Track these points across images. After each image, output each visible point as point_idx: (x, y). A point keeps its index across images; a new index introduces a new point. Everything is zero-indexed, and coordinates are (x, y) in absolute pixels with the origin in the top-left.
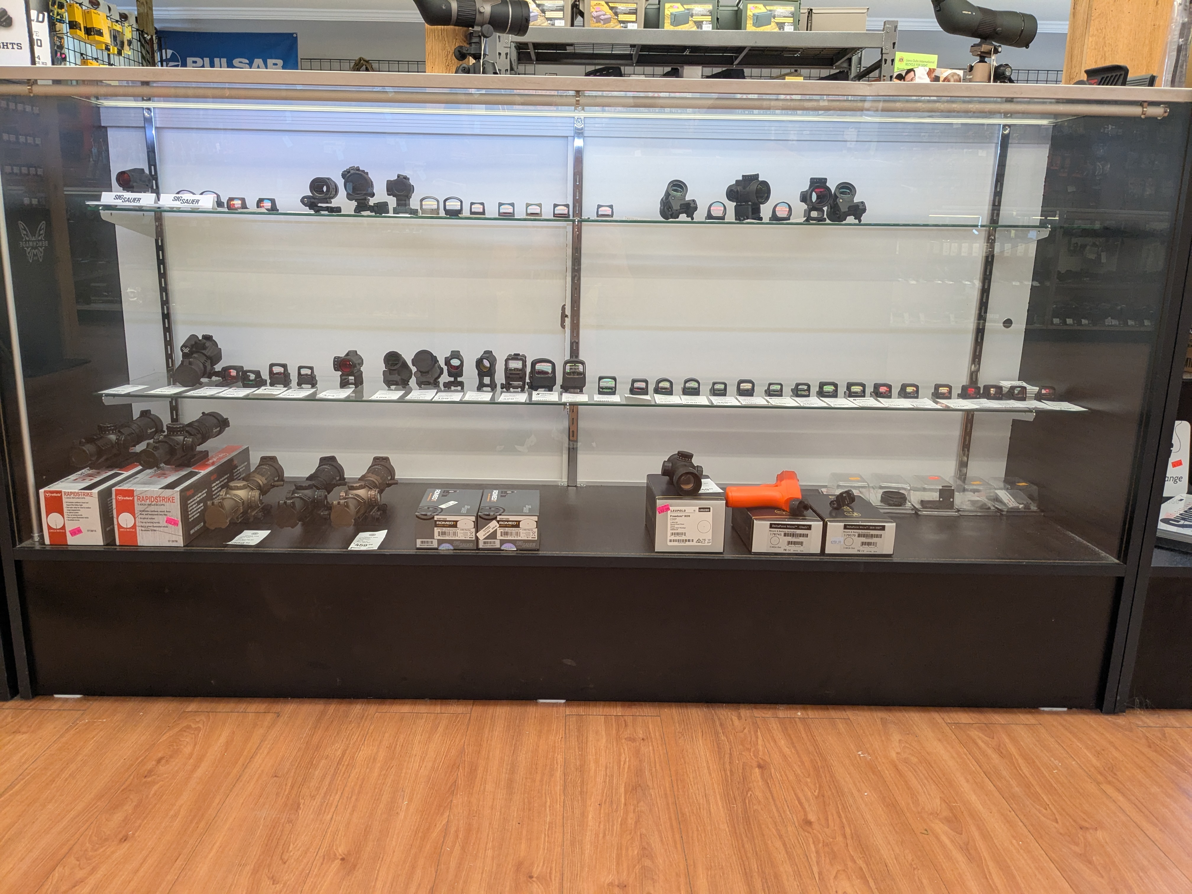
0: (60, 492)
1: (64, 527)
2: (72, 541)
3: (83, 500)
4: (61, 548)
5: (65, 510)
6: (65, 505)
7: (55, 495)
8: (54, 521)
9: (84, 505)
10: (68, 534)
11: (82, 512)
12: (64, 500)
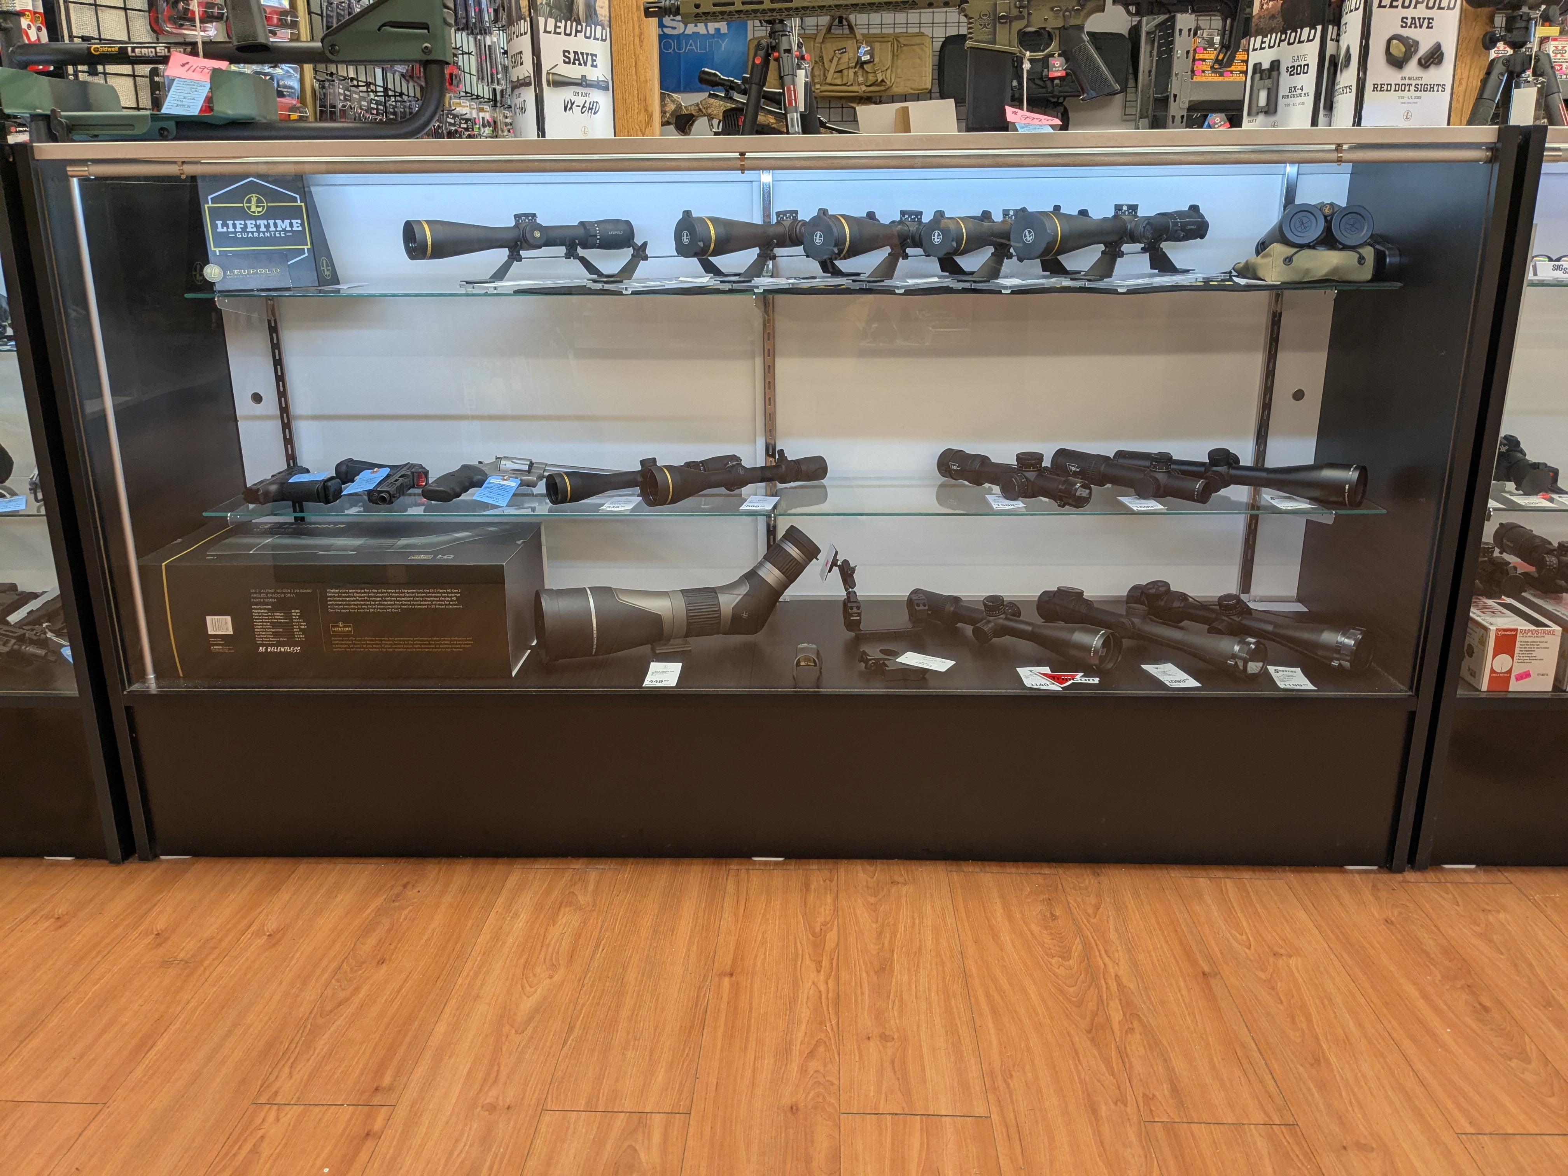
0: (1516, 630)
1: (1510, 671)
2: (1515, 686)
3: (1542, 639)
4: (1501, 695)
5: (1517, 651)
6: (1518, 645)
7: (1509, 633)
8: (1502, 663)
9: (1542, 645)
10: (1513, 679)
11: (1537, 653)
12: (1518, 639)
